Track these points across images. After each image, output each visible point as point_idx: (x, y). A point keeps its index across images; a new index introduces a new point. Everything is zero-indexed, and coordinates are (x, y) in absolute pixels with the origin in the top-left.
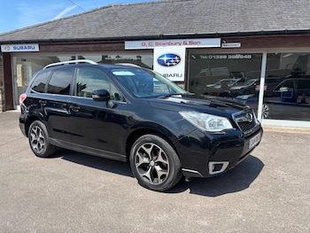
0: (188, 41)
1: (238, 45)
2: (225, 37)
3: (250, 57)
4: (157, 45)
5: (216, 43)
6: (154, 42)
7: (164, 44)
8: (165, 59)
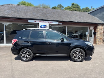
0: (49, 22)
1: (62, 24)
2: (59, 22)
3: (63, 27)
4: (40, 22)
5: (57, 23)
6: (39, 21)
7: (42, 22)
8: (43, 26)
